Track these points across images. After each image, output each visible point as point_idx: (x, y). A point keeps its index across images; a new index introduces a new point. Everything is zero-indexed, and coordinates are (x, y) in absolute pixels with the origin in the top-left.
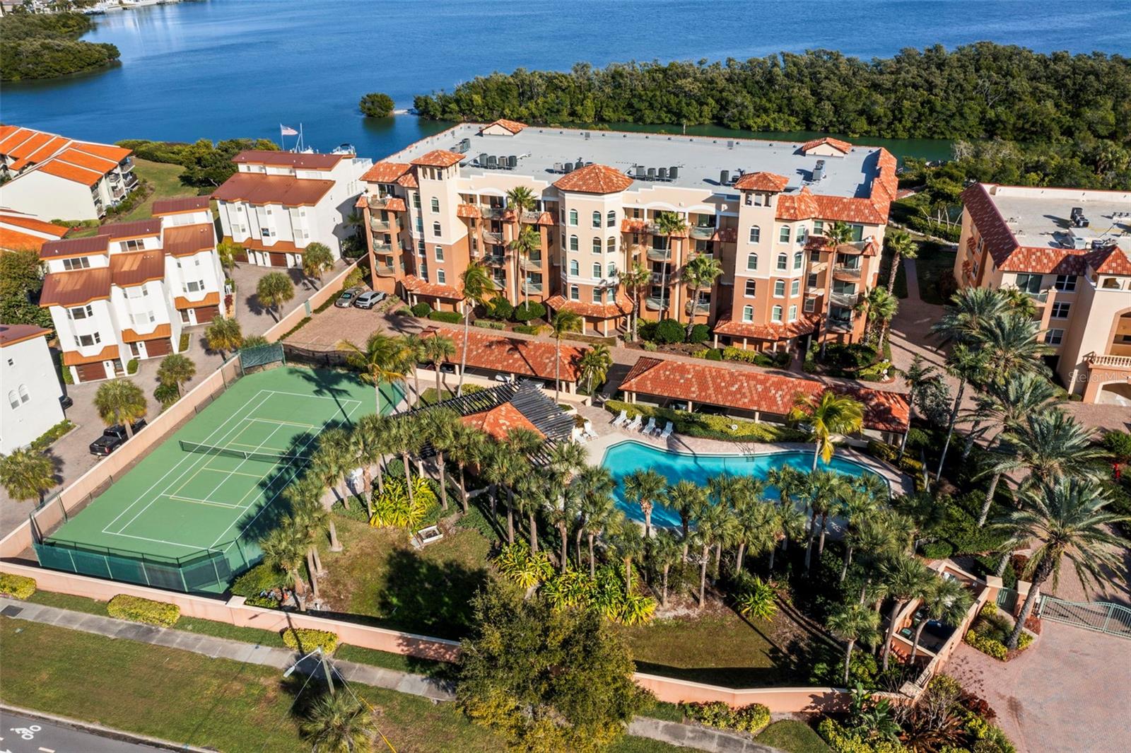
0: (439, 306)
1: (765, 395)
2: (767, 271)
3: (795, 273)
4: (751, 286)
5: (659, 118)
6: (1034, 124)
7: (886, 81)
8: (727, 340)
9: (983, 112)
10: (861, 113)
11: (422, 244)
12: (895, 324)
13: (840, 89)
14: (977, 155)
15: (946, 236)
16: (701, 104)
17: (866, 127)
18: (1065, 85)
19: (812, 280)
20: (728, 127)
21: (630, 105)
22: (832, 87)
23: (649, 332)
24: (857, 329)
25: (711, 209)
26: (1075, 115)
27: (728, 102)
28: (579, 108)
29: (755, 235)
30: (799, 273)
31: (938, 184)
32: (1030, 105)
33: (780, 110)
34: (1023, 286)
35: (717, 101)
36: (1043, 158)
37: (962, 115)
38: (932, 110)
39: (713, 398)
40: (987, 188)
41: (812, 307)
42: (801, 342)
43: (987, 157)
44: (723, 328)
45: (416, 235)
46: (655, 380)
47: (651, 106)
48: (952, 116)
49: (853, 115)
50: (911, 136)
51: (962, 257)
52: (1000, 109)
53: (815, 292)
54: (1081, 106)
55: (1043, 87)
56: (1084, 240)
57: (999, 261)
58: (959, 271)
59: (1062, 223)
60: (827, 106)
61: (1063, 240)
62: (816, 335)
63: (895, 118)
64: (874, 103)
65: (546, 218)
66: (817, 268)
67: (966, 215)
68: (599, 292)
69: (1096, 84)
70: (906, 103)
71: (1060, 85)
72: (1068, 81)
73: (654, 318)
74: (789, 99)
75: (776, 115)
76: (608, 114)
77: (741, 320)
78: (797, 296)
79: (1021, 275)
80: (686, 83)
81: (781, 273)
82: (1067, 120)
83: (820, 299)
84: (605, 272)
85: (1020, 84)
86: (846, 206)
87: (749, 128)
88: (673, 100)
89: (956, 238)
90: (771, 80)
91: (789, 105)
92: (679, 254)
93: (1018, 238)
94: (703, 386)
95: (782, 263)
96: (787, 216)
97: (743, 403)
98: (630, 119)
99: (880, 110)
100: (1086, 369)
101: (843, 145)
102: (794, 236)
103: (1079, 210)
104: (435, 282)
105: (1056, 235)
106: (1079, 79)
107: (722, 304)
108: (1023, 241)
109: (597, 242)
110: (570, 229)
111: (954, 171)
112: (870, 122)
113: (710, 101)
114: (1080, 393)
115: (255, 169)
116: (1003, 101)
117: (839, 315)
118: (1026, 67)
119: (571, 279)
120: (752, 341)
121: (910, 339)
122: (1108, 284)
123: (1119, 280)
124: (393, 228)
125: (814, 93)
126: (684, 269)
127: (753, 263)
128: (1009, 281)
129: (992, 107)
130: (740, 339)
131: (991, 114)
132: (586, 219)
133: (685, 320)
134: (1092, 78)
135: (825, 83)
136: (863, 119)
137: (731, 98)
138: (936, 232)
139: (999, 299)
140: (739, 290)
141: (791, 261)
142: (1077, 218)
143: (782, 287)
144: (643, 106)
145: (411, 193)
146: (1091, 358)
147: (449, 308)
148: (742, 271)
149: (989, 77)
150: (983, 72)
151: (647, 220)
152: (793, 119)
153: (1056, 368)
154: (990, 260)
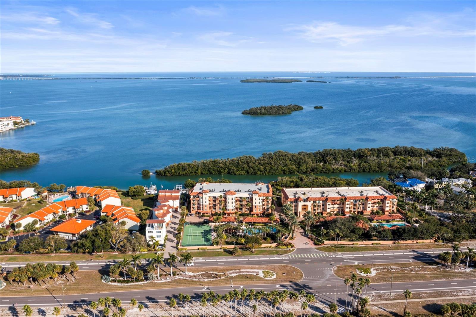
0: (206, 215)
1: (261, 220)
2: (257, 204)
3: (261, 204)
4: (255, 207)
5: (216, 173)
6: (292, 171)
7: (262, 162)
8: (252, 215)
9: (282, 169)
10: (258, 170)
11: (203, 205)
12: (275, 210)
13: (253, 165)
14: (282, 180)
15: (279, 196)
16: (225, 169)
17: (260, 173)
18: (296, 162)
19: (263, 205)
20: (231, 174)
21: (208, 170)
22: (251, 164)
23: (241, 215)
24: (270, 211)
25: (248, 196)
26: (299, 168)
27: (230, 169)
28: (197, 172)
29: (255, 199)
30: (262, 204)
31: (277, 187)
32: (290, 166)
33: (241, 170)
34: (290, 203)
35: (228, 169)
36: (293, 180)
37: (278, 169)
38: (272, 169)
39: (255, 221)
40: (284, 189)
41: (264, 209)
42: (263, 214)
43: (284, 180)
44: (252, 213)
45: (201, 203)
46: (247, 220)
47: (214, 171)
48: (276, 170)
49: (257, 171)
50: (269, 174)
51: (282, 199)
52: (285, 168)
53: (264, 206)
54: (300, 166)
55: (292, 162)
56: (297, 196)
57: (287, 200)
58: (282, 202)
59: (295, 194)
60: (251, 169)
61: (295, 196)
62: (265, 213)
63: (265, 171)
64: (261, 168)
65: (223, 199)
66: (264, 203)
67: (282, 194)
68: (233, 210)
69: (302, 161)
70: (267, 168)
71: (295, 162)
72: (297, 161)
73: (241, 213)
74: (243, 168)
75: (241, 171)
76: (204, 172)
77: (254, 211)
78: (262, 207)
79: (290, 202)
80: (221, 165)
81: (259, 204)
82: (297, 169)
83: (265, 208)
84: (233, 206)
85: (288, 162)
86: (267, 194)
87: (236, 174)
88: (218, 169)
89: (281, 196)
90: (238, 163)
91: (243, 169)
92: (244, 203)
93: (289, 197)
94: (253, 220)
95: (259, 203)
96: (260, 196)
97: (259, 221)
98: (209, 173)
99: (262, 169)
100: (300, 213)
101: (263, 184)
102: (260, 199)
103: (296, 192)
104: (205, 211)
105: (294, 196)
106: (299, 160)
107: (251, 210)
108: (290, 197)
109: (232, 202)
110: (228, 201)
111: (279, 184)
112: (260, 172)
113: (226, 169)
114: (299, 217)
115: (163, 194)
116: (285, 166)
117: (268, 210)
118: (289, 158)
119: (228, 208)
120: (257, 214)
121: (277, 212)
122: (300, 202)
123: (311, 201)
124: (196, 202)
125: (248, 166)
126: (245, 205)
127: (255, 203)
128: (289, 203)
129: (283, 167)
130: (254, 214)
131: (283, 169)
132: (230, 199)
133: (246, 213)
134: (301, 160)
135: (250, 164)
136: (259, 171)
137: (231, 168)
138: (278, 195)
139: (288, 205)
140: (254, 207)
141: (260, 203)
142: (296, 193)
143: (260, 206)
144: (212, 170)
145: (201, 197)
146: (300, 211)
147: (207, 215)
148: (254, 204)
149: (282, 161)
150: (281, 160)
151: (239, 198)
152: (244, 172)
153: (296, 214)
154: (286, 200)
